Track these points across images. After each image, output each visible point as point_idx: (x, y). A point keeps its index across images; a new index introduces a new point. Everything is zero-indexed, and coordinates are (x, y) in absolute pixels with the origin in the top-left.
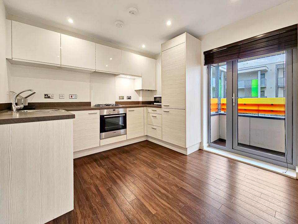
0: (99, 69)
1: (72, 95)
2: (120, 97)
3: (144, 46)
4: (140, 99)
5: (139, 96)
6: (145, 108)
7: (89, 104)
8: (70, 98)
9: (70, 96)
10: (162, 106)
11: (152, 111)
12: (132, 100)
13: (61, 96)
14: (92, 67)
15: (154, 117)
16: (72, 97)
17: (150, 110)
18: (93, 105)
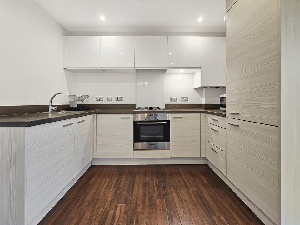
1: (118, 97)
2: (171, 98)
4: (203, 102)
5: (202, 96)
7: (134, 106)
8: (117, 100)
9: (117, 98)
10: (227, 113)
11: (212, 120)
12: (190, 102)
13: (109, 99)
15: (215, 131)
16: (118, 99)
17: (210, 118)
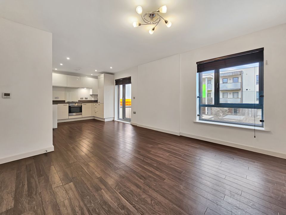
0: (69, 86)
2: (81, 98)
3: (92, 75)
6: (93, 103)
7: (64, 101)
12: (88, 100)
14: (65, 86)
15: (96, 107)
16: (56, 98)
18: (66, 102)
